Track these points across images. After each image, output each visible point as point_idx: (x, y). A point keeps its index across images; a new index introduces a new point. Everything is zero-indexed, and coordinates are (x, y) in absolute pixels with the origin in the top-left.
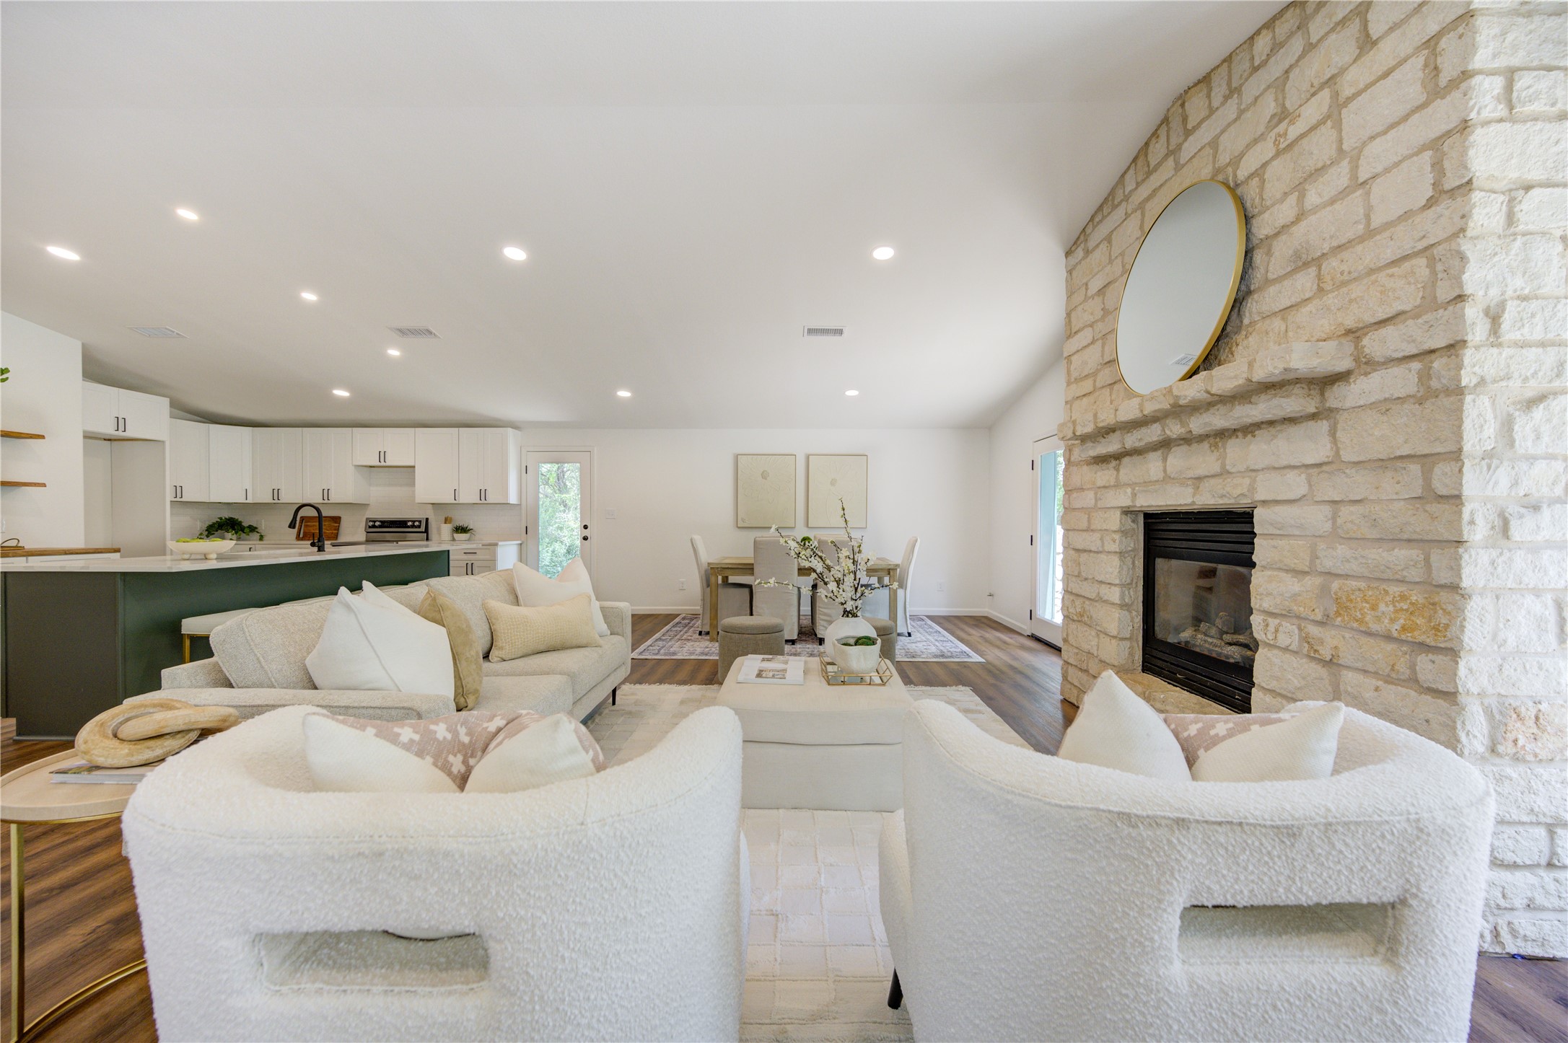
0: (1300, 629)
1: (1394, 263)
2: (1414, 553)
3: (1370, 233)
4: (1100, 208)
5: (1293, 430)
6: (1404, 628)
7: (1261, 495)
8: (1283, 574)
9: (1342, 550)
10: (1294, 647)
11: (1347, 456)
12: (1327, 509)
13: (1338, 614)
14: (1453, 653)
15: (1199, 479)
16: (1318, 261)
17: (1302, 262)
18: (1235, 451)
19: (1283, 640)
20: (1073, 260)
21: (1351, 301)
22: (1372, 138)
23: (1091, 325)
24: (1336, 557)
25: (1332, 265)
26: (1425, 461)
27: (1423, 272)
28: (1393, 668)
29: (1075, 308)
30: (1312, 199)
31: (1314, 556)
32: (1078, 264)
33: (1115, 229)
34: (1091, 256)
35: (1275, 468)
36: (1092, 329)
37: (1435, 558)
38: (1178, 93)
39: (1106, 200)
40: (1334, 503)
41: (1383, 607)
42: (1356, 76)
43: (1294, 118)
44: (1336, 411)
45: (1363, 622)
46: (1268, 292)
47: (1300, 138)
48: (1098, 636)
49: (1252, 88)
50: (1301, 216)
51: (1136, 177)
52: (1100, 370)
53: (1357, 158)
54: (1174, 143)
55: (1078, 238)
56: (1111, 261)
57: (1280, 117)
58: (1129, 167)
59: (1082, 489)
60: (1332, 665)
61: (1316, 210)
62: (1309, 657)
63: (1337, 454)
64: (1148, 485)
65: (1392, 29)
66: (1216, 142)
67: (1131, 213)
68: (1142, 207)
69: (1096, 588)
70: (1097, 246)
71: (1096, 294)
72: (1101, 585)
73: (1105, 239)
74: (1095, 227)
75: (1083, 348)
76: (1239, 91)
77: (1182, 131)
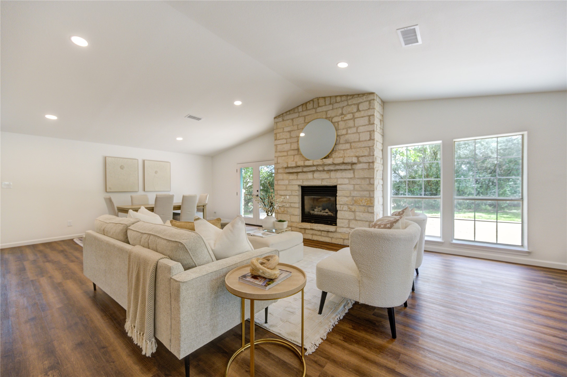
0: (348, 206)
2: (368, 193)
3: (359, 141)
4: (289, 111)
5: (346, 171)
6: (367, 204)
7: (339, 183)
8: (343, 197)
9: (356, 192)
10: (347, 210)
11: (356, 177)
13: (355, 203)
14: (373, 207)
15: (323, 179)
16: (351, 143)
17: (347, 142)
18: (333, 174)
19: (344, 209)
20: (277, 120)
21: (357, 151)
22: (360, 126)
23: (286, 139)
24: (355, 193)
25: (353, 144)
26: (370, 179)
27: (368, 150)
28: (364, 210)
29: (279, 133)
30: (349, 132)
31: (350, 193)
32: (279, 122)
33: (295, 118)
34: (285, 122)
35: (342, 178)
36: (285, 140)
37: (371, 193)
38: (317, 97)
39: (291, 110)
40: (354, 184)
41: (363, 201)
42: (357, 115)
43: (345, 116)
44: (354, 169)
45: (359, 204)
46: (341, 145)
47: (347, 120)
48: (290, 216)
49: (336, 106)
50: (347, 134)
51: (302, 109)
52: (289, 151)
53: (357, 128)
54: (315, 106)
55: (280, 115)
56: (293, 125)
57: (342, 114)
58: (300, 106)
59: (283, 180)
60: (354, 212)
61: (350, 134)
62: (350, 211)
63: (354, 176)
64: (308, 180)
65: (363, 110)
66: (326, 112)
67: (301, 117)
68: (305, 116)
69: (289, 204)
70: (287, 120)
71: (287, 132)
72: (291, 203)
73: (291, 119)
74: (287, 115)
75: (282, 144)
76: (333, 104)
77: (317, 105)
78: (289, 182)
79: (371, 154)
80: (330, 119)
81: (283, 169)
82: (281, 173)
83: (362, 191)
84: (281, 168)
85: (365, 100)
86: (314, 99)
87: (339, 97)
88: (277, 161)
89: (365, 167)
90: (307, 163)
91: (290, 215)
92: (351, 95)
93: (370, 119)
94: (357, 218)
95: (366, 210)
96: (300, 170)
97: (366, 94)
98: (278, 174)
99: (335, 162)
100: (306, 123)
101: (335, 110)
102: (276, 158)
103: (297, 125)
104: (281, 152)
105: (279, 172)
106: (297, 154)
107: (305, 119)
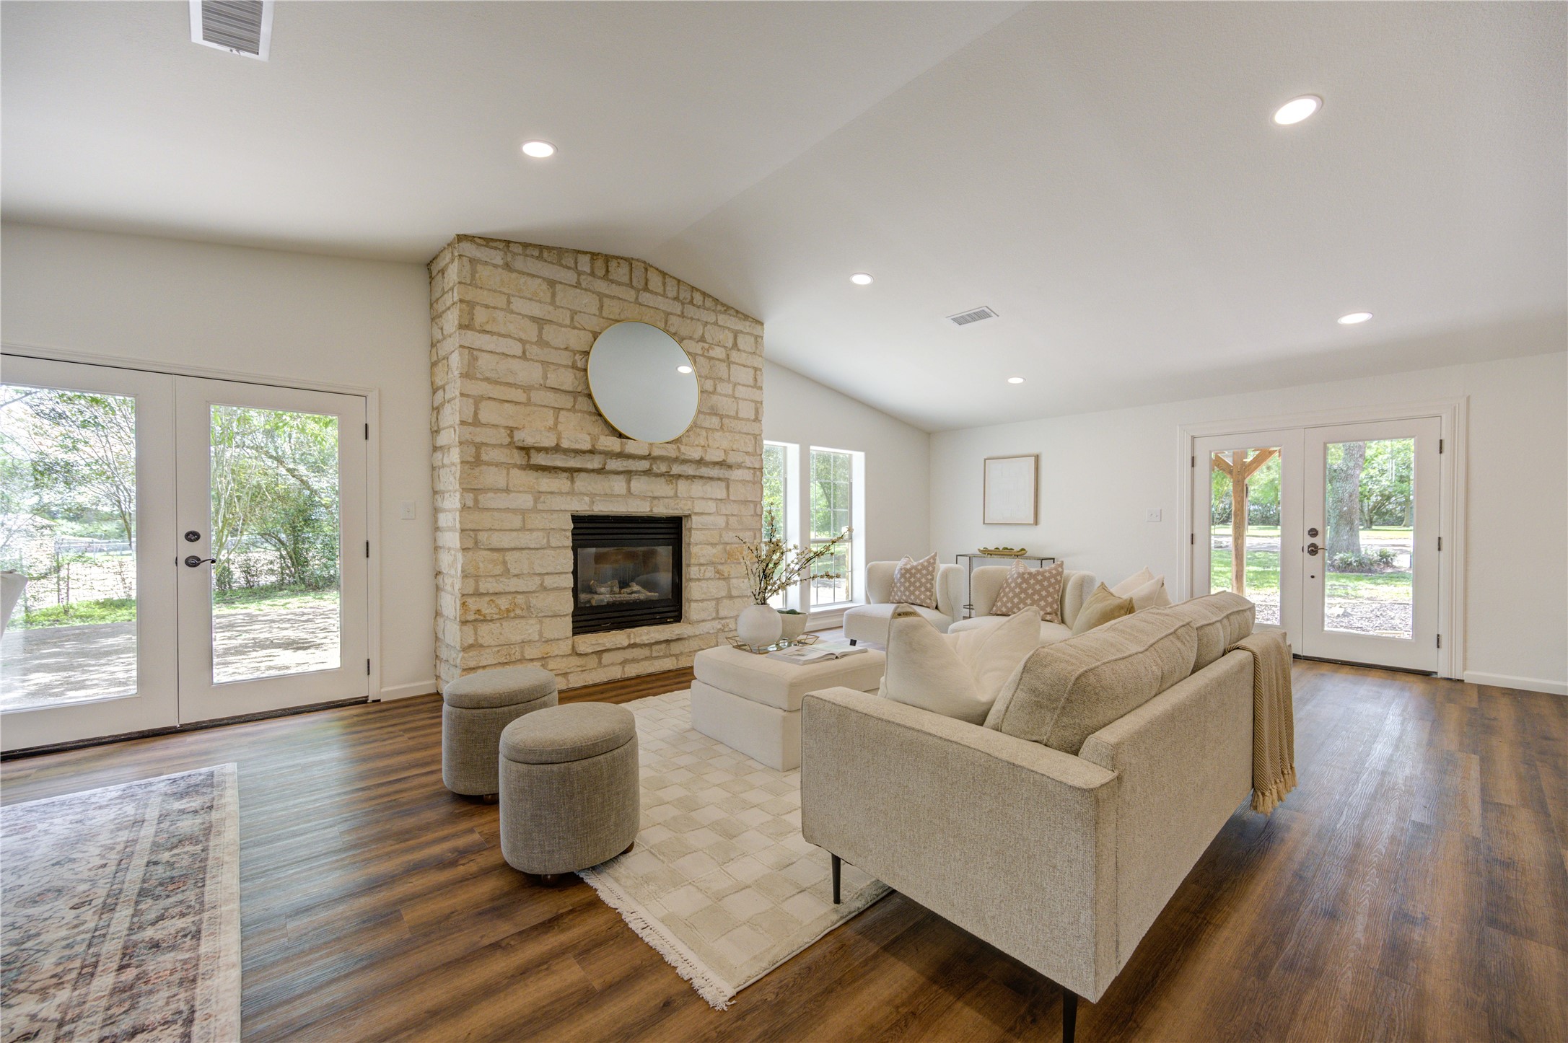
0: (714, 568)
1: (746, 433)
2: (752, 533)
3: (737, 417)
4: (541, 248)
5: (712, 483)
7: (696, 510)
8: (706, 546)
9: (730, 534)
10: (711, 577)
11: (731, 497)
12: (725, 517)
13: (728, 558)
15: (655, 498)
16: (722, 417)
17: (714, 412)
18: (684, 487)
19: (708, 575)
20: (473, 251)
22: (739, 384)
23: (520, 340)
24: (729, 537)
25: (726, 421)
26: (755, 504)
27: (753, 442)
28: (746, 573)
29: (487, 307)
30: (718, 388)
31: (721, 536)
32: (486, 263)
33: (561, 283)
34: (515, 275)
35: (703, 498)
36: (519, 345)
37: (757, 534)
38: (643, 259)
39: (549, 249)
40: (727, 515)
41: (744, 553)
42: (734, 356)
43: (710, 346)
44: (728, 479)
45: (738, 559)
46: (701, 416)
47: (713, 358)
48: (541, 623)
49: (690, 311)
50: (714, 392)
51: (592, 268)
52: (537, 389)
53: (735, 386)
54: (634, 282)
55: (492, 240)
56: (553, 303)
58: (585, 253)
59: (507, 491)
60: (727, 579)
61: (720, 395)
62: (719, 579)
63: (728, 496)
64: (609, 496)
65: (744, 351)
66: (666, 314)
67: (586, 289)
68: (601, 296)
69: (537, 580)
70: (529, 274)
71: (527, 316)
72: (546, 577)
73: (544, 279)
74: (527, 256)
75: (503, 354)
76: (683, 304)
77: (643, 283)
78: (536, 501)
79: (759, 453)
80: (678, 338)
81: (507, 451)
82: (497, 465)
83: (741, 530)
84: (494, 446)
85: (748, 330)
86: (632, 259)
87: (699, 293)
88: (476, 414)
89: (748, 479)
91: (540, 619)
92: (723, 305)
93: (757, 377)
94: (734, 593)
96: (595, 463)
97: (749, 318)
98: (484, 468)
99: (708, 458)
100: (608, 319)
101: (689, 321)
102: (471, 401)
103: (570, 310)
104: (497, 383)
105: (484, 457)
106: (573, 410)
107: (601, 307)
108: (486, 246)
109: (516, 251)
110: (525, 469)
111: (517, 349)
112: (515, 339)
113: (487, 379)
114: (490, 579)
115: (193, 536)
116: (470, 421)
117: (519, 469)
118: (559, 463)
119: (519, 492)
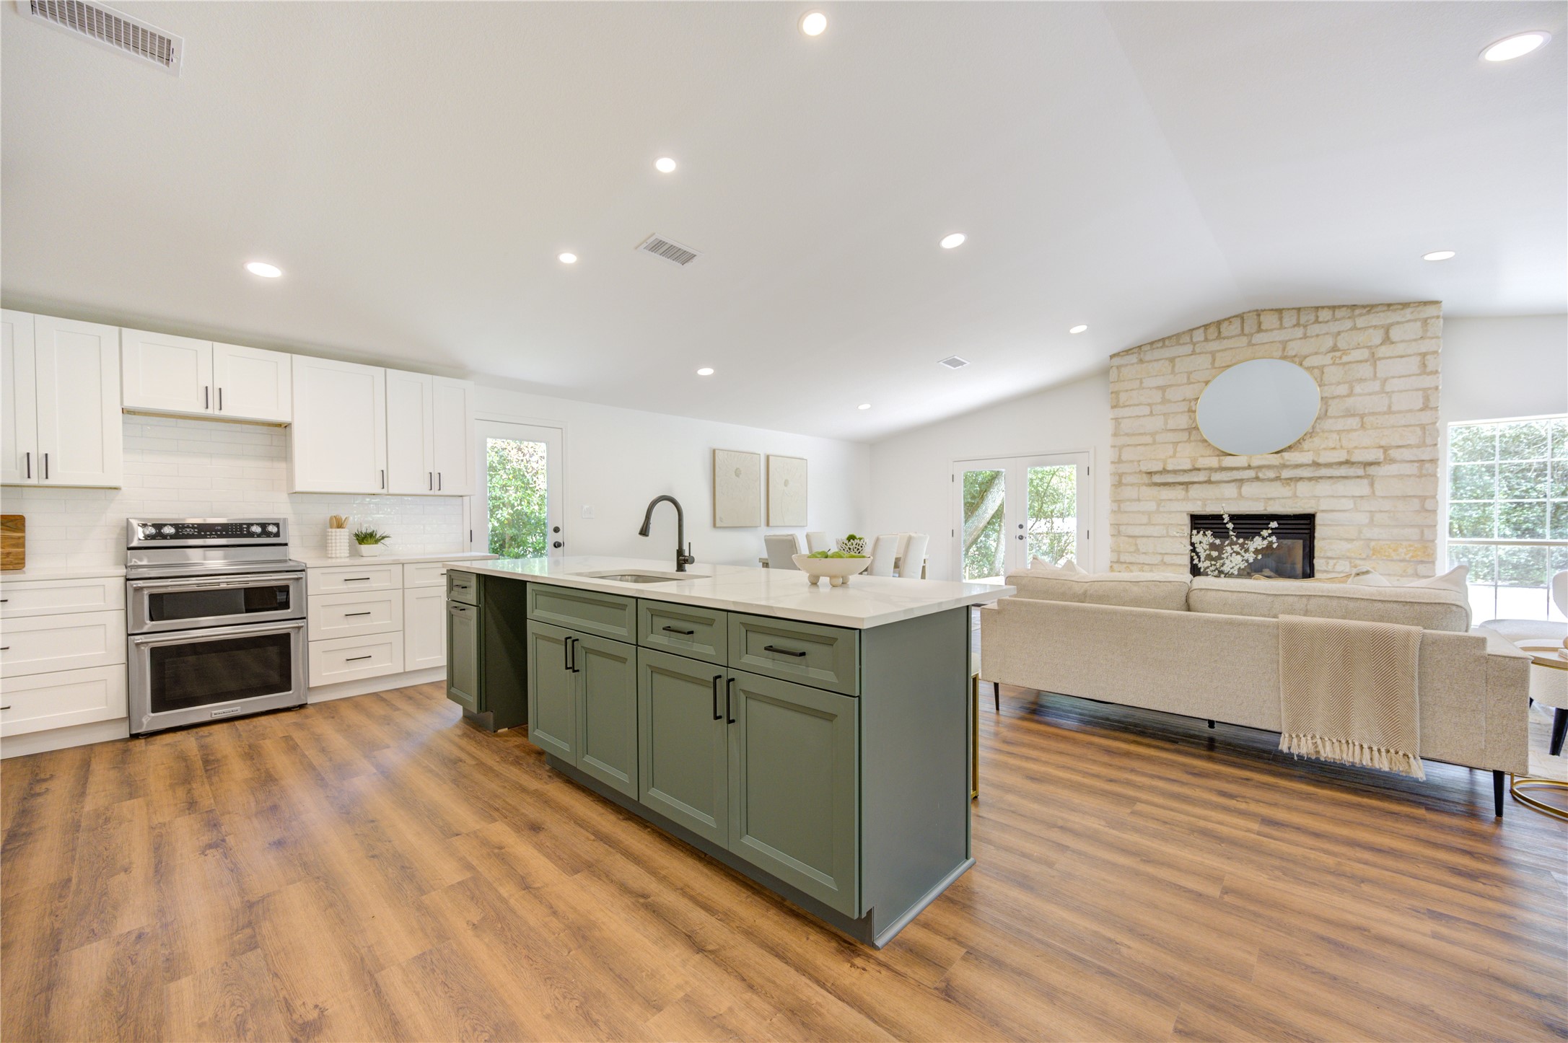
0: (1350, 563)
1: (1407, 426)
2: (1416, 530)
3: (1390, 411)
4: (1163, 340)
5: (1346, 481)
6: (1412, 557)
7: (1321, 508)
8: (1337, 541)
9: (1376, 530)
11: (1377, 493)
12: (1366, 514)
13: (1373, 554)
14: (1433, 563)
15: (1272, 499)
16: (1362, 416)
17: (1349, 414)
18: (1302, 488)
19: (1339, 568)
20: (1119, 361)
21: (1383, 435)
22: (1393, 377)
23: (1149, 405)
24: (1374, 533)
25: (1369, 419)
26: (1423, 499)
27: (1420, 432)
28: (1404, 571)
29: (1128, 390)
30: (1358, 389)
31: (1360, 533)
32: (1127, 365)
33: (1179, 357)
34: (1145, 365)
35: (1333, 496)
36: (1148, 408)
37: (1426, 531)
38: (1255, 309)
39: (1169, 338)
40: (1371, 512)
41: (1400, 550)
42: (1384, 351)
43: (1345, 352)
44: (1374, 476)
45: (1389, 556)
46: (1330, 421)
47: (1350, 363)
49: (1316, 329)
50: (1351, 394)
51: (1206, 336)
52: (1161, 433)
53: (1384, 381)
54: (1247, 330)
55: (1131, 349)
56: (1173, 372)
57: (1335, 349)
58: (1198, 328)
59: (1139, 500)
61: (1360, 395)
63: (1373, 492)
64: (1220, 500)
65: (1403, 341)
66: (1284, 344)
67: (1200, 353)
68: (1213, 353)
69: (1159, 558)
70: (1155, 360)
71: (1153, 388)
72: (1166, 556)
73: (1166, 359)
74: (1154, 349)
75: (1137, 416)
76: (1305, 326)
77: (1255, 327)
78: (1158, 505)
79: (1428, 441)
80: (1297, 359)
81: (1137, 476)
82: (1132, 485)
83: (1398, 526)
84: (1131, 474)
85: (1409, 317)
86: (1244, 313)
87: (1326, 309)
88: (1120, 456)
89: (1408, 473)
90: (1228, 462)
92: (1364, 307)
93: (1426, 362)
95: (1410, 571)
96: (1201, 477)
97: (1412, 305)
98: (1125, 487)
99: (1321, 460)
100: (1219, 368)
101: (1313, 340)
102: (1117, 449)
103: (1187, 372)
104: (1133, 435)
105: (1124, 481)
106: (1189, 441)
107: (1214, 360)
108: (1127, 355)
109: (1146, 349)
110: (1151, 486)
111: (1146, 410)
112: (1145, 405)
113: (1127, 435)
114: (1127, 554)
115: (1021, 527)
116: (1116, 461)
117: (1146, 486)
118: (1171, 480)
119: (1147, 501)
